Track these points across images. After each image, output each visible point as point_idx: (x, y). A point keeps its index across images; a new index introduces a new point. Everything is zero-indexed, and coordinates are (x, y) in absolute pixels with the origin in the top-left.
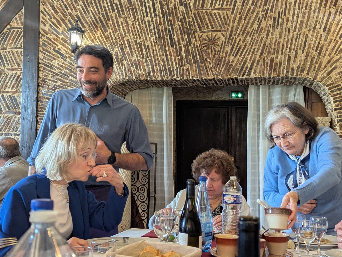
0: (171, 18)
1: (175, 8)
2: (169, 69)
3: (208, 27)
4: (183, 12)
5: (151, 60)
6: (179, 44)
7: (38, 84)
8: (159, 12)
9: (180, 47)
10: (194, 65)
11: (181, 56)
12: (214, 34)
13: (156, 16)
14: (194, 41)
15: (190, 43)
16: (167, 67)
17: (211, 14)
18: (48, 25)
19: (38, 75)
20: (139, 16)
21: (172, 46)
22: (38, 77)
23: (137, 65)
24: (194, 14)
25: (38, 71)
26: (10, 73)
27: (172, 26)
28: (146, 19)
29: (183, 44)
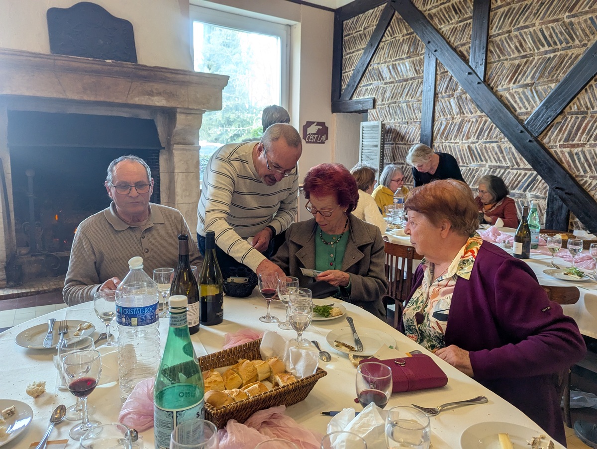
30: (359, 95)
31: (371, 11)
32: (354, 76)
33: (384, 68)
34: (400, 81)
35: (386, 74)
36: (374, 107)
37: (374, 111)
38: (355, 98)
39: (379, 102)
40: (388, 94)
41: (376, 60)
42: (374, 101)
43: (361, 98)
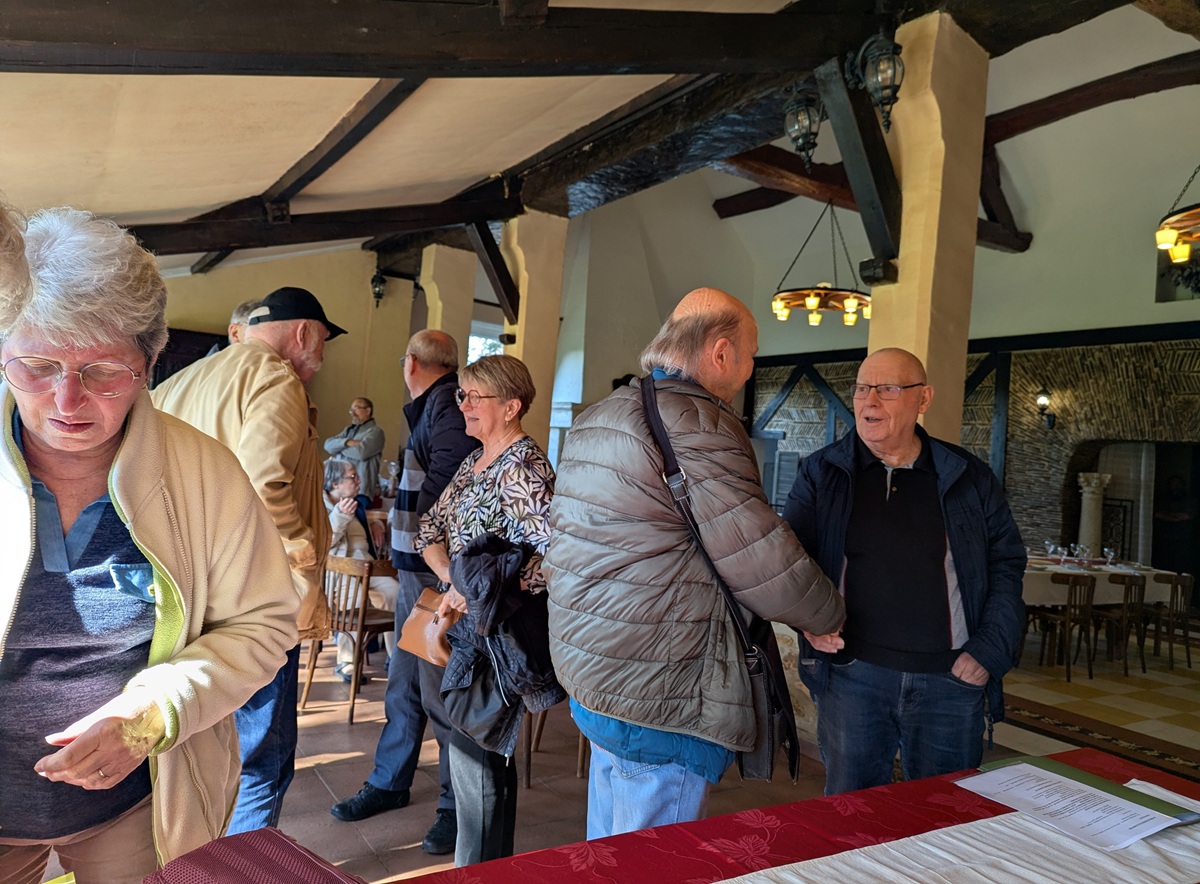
0: (1145, 380)
1: (1150, 369)
2: (1141, 430)
3: (1185, 390)
4: (1158, 374)
5: (1121, 420)
6: (1152, 405)
7: (1007, 438)
8: (1132, 373)
9: (1154, 410)
10: (1168, 427)
11: (1154, 417)
12: (1191, 397)
13: (1128, 377)
14: (1168, 403)
15: (1164, 405)
16: (1138, 428)
17: (1189, 377)
18: (1018, 385)
19: (1007, 430)
20: (1110, 377)
21: (1145, 407)
22: (1007, 432)
23: (1107, 424)
24: (1171, 376)
25: (1007, 426)
26: (981, 427)
27: (1145, 388)
28: (1118, 380)
29: (1156, 406)
30: (770, 427)
31: (782, 368)
32: (766, 413)
33: (793, 411)
34: (806, 423)
35: (795, 415)
36: (784, 438)
37: (784, 441)
38: (766, 429)
39: (789, 435)
40: (796, 431)
41: (786, 404)
42: (785, 434)
43: (772, 430)
